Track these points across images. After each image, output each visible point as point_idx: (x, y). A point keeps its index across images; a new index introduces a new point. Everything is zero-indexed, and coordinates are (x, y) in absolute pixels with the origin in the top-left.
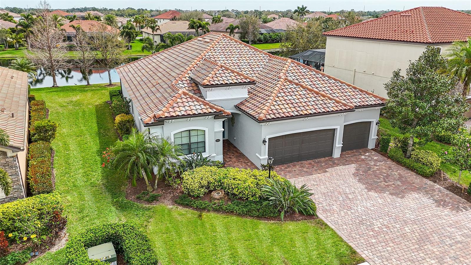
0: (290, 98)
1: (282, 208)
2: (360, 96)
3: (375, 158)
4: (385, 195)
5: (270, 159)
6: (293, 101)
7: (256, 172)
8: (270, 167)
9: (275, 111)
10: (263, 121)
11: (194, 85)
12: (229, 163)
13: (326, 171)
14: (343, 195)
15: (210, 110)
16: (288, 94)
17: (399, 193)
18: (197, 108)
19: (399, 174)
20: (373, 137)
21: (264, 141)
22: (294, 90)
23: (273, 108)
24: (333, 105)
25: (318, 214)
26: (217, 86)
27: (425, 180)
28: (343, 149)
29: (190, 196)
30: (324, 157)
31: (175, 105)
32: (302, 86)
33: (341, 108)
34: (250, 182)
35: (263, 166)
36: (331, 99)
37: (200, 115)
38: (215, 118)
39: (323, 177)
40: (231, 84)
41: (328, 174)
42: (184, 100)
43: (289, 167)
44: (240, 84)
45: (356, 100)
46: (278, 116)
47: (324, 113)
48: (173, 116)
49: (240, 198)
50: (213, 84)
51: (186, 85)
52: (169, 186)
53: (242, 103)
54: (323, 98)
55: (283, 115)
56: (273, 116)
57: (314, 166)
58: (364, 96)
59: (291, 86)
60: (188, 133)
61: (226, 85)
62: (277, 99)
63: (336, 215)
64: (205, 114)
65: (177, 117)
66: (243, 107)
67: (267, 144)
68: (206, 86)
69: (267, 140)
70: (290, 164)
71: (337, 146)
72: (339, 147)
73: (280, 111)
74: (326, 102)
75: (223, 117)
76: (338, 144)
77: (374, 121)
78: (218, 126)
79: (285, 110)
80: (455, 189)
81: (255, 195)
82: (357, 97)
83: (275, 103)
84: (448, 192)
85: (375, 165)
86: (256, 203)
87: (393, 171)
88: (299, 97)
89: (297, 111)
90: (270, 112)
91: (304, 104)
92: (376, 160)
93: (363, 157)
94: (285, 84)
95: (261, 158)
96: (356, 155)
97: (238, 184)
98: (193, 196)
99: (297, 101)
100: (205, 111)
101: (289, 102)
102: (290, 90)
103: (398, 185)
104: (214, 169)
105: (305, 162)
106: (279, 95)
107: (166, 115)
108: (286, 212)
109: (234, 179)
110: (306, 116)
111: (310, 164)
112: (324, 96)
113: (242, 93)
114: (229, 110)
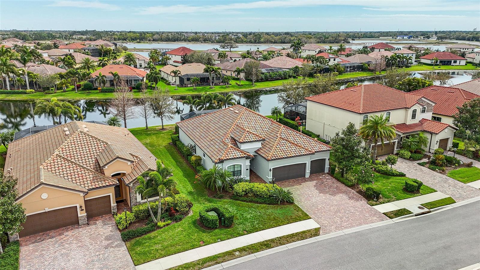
0: (283, 148)
1: (279, 200)
2: (319, 146)
3: (327, 178)
4: (327, 195)
5: (274, 179)
6: (284, 150)
7: (267, 185)
8: (273, 182)
9: (275, 155)
10: (270, 160)
11: (233, 140)
12: (253, 181)
13: (301, 184)
14: (307, 195)
15: (244, 155)
16: (282, 146)
17: (334, 194)
18: (239, 154)
19: (337, 186)
20: (327, 167)
21: (270, 170)
22: (285, 143)
23: (274, 153)
24: (304, 151)
25: (295, 203)
26: (246, 142)
27: (348, 188)
28: (311, 173)
29: (238, 195)
30: (301, 177)
31: (228, 153)
32: (289, 141)
33: (308, 153)
34: (265, 189)
35: (270, 182)
36: (303, 148)
37: (240, 158)
38: (246, 159)
39: (299, 187)
40: (253, 141)
41: (301, 186)
42: (232, 150)
43: (283, 182)
44: (258, 141)
45: (316, 148)
46: (277, 158)
47: (299, 156)
48: (228, 159)
49: (260, 196)
50: (244, 142)
51: (230, 141)
52: (227, 192)
53: (258, 150)
54: (299, 148)
55: (279, 157)
56: (274, 158)
57: (295, 182)
58: (321, 146)
59: (283, 141)
60: (234, 166)
61: (251, 142)
62: (276, 149)
63: (303, 203)
64: (242, 157)
65: (230, 159)
66: (259, 153)
67: (272, 171)
68: (241, 143)
69: (272, 169)
70: (283, 181)
71: (307, 171)
72: (308, 172)
73: (278, 155)
74: (301, 150)
75: (250, 158)
76: (308, 170)
77: (327, 158)
78: (248, 163)
79: (280, 155)
80: (360, 192)
81: (267, 195)
82: (317, 146)
83: (275, 151)
84: (357, 193)
85: (326, 181)
86: (268, 198)
87: (334, 184)
88: (287, 147)
89: (286, 155)
90: (273, 156)
91: (290, 151)
92: (327, 179)
93: (321, 177)
94: (280, 140)
95: (269, 178)
96: (318, 176)
97: (260, 190)
98: (239, 196)
99: (286, 149)
100: (242, 156)
101: (282, 150)
102: (282, 144)
103: (335, 191)
104: (247, 183)
105: (291, 180)
106: (277, 146)
107: (225, 158)
108: (281, 202)
109: (257, 188)
110: (290, 157)
111: (293, 181)
112: (300, 147)
113: (258, 145)
114: (252, 154)
